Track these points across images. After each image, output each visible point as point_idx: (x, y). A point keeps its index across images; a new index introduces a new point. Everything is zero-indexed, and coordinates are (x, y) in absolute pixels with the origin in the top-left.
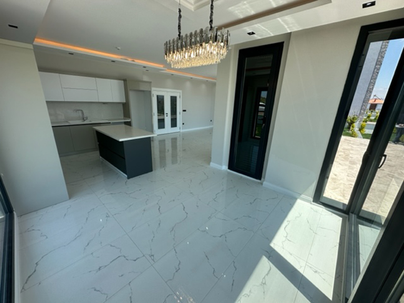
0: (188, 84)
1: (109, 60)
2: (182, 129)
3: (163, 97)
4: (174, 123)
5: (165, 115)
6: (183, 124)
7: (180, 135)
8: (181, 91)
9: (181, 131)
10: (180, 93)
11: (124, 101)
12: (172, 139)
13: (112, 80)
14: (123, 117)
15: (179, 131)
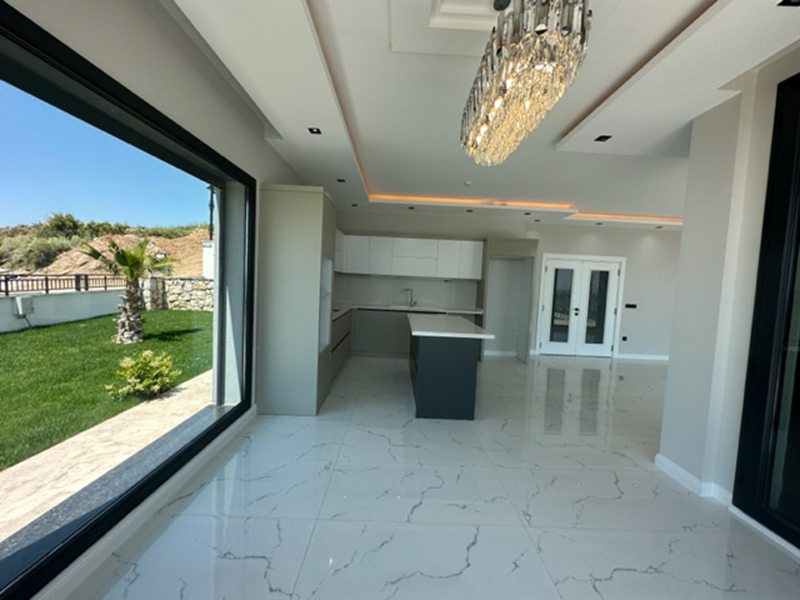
0: (648, 244)
1: (463, 208)
2: (620, 351)
3: (570, 272)
4: (595, 334)
5: (572, 312)
6: (625, 339)
7: (611, 367)
8: (624, 260)
9: (616, 355)
10: (620, 263)
11: (479, 277)
12: (586, 371)
13: (463, 242)
14: (474, 307)
15: (608, 353)
